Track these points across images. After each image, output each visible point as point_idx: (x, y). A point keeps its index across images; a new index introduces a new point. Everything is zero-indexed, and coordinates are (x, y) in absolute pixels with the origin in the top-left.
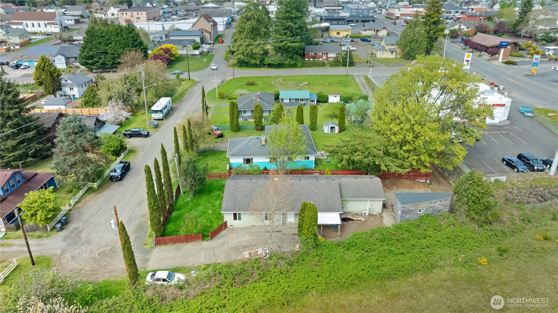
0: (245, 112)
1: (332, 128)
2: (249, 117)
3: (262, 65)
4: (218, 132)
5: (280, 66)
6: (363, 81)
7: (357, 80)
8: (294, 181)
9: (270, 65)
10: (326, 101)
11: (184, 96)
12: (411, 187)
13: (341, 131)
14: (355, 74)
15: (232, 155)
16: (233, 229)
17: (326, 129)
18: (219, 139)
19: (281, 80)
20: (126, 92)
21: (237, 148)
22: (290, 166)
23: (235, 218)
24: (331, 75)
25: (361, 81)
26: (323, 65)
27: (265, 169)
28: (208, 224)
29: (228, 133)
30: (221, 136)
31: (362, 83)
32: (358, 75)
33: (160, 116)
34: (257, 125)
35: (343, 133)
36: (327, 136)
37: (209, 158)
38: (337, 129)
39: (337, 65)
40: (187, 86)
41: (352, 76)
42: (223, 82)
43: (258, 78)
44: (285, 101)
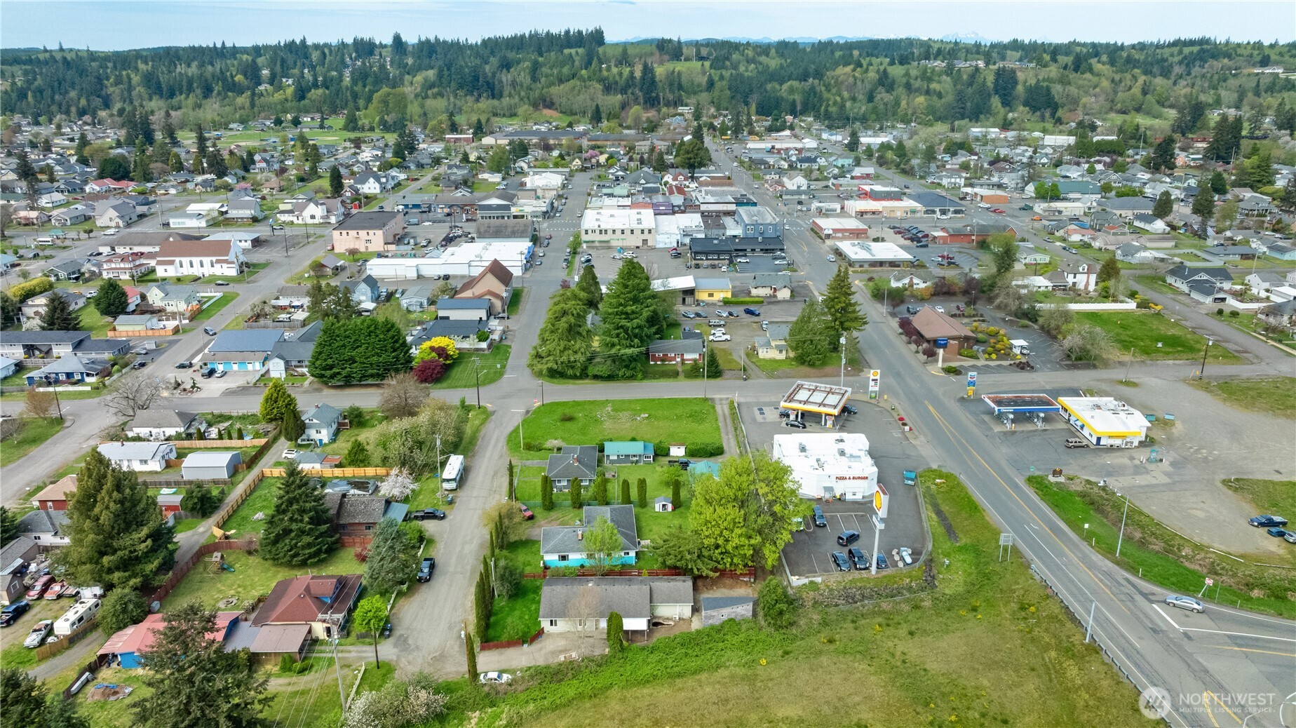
0: (559, 481)
1: (664, 505)
2: (565, 487)
3: (584, 375)
4: (528, 513)
5: (611, 378)
6: (727, 411)
7: (718, 408)
8: (607, 587)
9: (596, 377)
10: (667, 454)
11: (475, 445)
12: (731, 587)
13: (674, 509)
14: (717, 396)
15: (547, 552)
16: (550, 635)
17: (658, 507)
18: (530, 522)
19: (610, 409)
20: (408, 452)
21: (552, 543)
22: (607, 563)
23: (552, 624)
24: (682, 400)
25: (723, 411)
26: (675, 374)
27: (582, 566)
28: (526, 630)
29: (539, 512)
30: (531, 518)
31: (724, 415)
32: (721, 399)
33: (453, 485)
34: (574, 503)
35: (678, 511)
36: (657, 516)
37: (519, 550)
38: (670, 507)
39: (696, 377)
40: (477, 422)
41: (712, 400)
42: (528, 412)
43: (577, 404)
44: (611, 458)
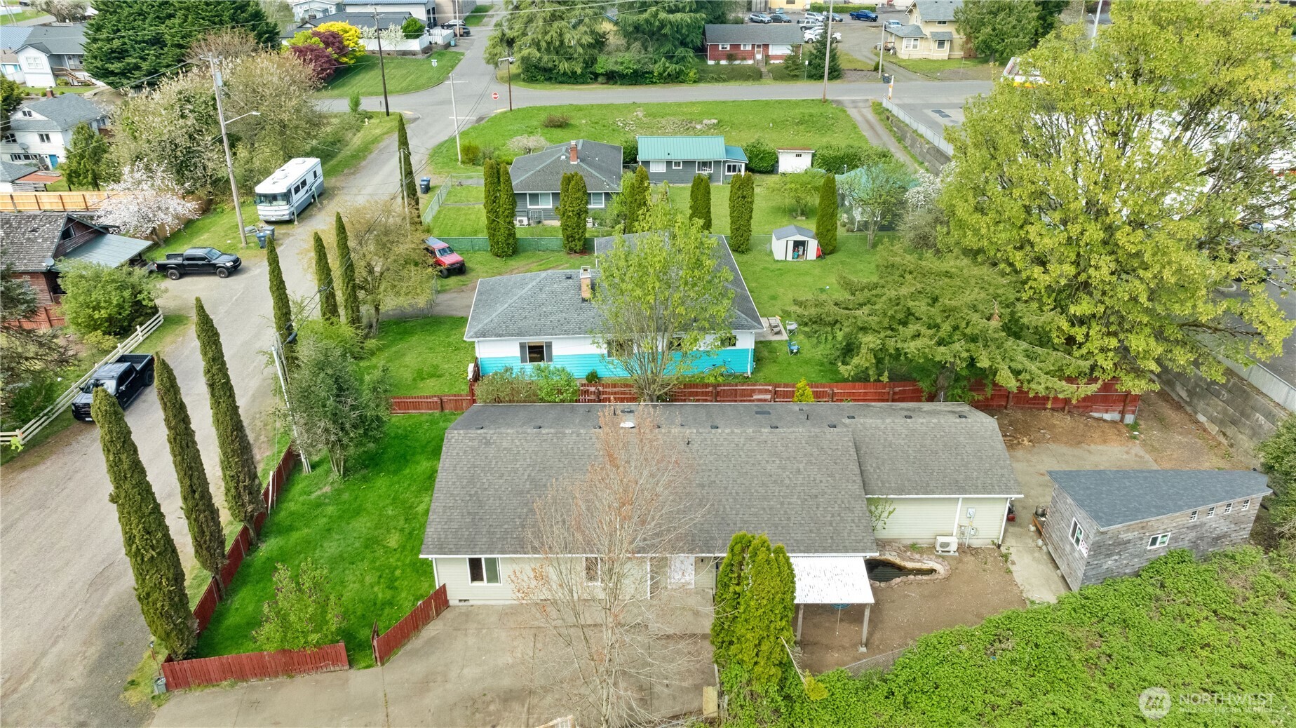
0: (534, 197)
1: (798, 244)
2: (548, 214)
3: (589, 75)
4: (449, 260)
5: (637, 77)
6: (871, 116)
7: (853, 112)
9: (612, 77)
10: (772, 169)
11: (364, 158)
12: (1078, 440)
13: (823, 253)
14: (844, 98)
15: (483, 334)
16: (469, 614)
17: (780, 249)
18: (453, 281)
19: (640, 114)
21: (500, 309)
22: (675, 370)
23: (476, 573)
24: (779, 102)
25: (863, 116)
26: (755, 75)
27: (593, 378)
29: (480, 262)
30: (459, 270)
31: (868, 122)
32: (854, 102)
33: (281, 210)
34: (570, 238)
35: (829, 260)
36: (781, 269)
37: (414, 339)
38: (813, 247)
39: (795, 77)
40: (378, 131)
41: (838, 102)
42: (480, 119)
43: (579, 108)
44: (654, 168)
